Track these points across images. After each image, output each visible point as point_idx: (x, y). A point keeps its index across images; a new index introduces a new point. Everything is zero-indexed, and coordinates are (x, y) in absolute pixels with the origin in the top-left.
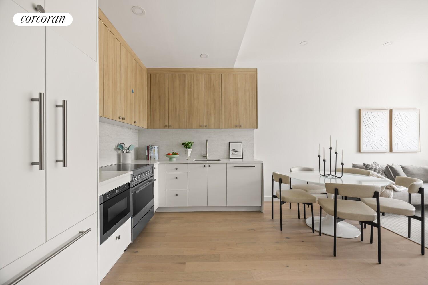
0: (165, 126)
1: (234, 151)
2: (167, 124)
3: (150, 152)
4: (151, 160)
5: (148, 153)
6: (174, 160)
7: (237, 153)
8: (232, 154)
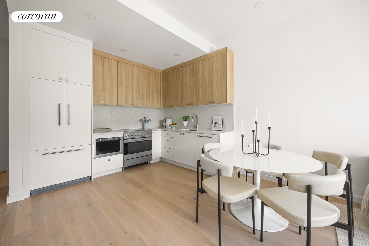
0: (170, 106)
1: (216, 124)
2: (171, 105)
3: (165, 123)
4: (165, 128)
5: (164, 123)
6: (174, 128)
7: (218, 126)
8: (214, 126)
